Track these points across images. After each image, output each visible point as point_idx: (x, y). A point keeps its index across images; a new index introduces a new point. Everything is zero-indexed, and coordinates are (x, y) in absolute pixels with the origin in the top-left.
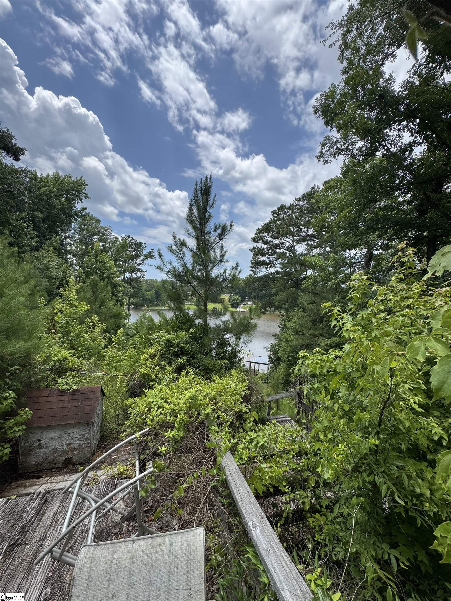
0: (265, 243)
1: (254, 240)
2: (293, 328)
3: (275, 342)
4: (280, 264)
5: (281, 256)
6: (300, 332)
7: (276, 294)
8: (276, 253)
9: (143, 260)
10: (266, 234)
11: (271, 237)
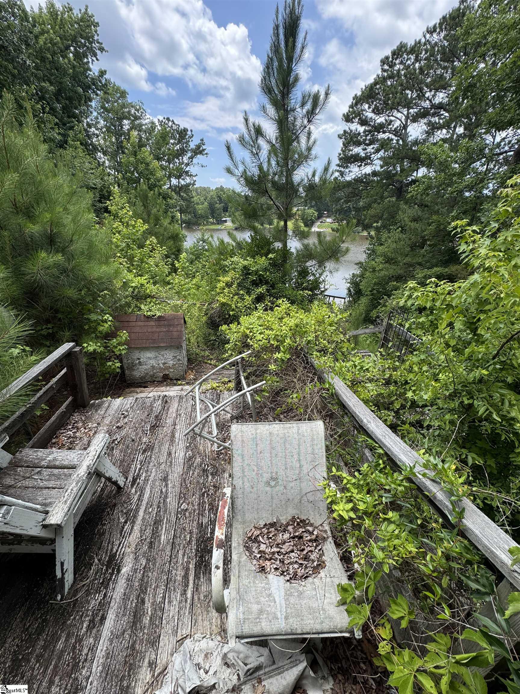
0: (364, 122)
1: (348, 119)
2: (384, 255)
3: (358, 272)
4: (380, 159)
5: (385, 145)
6: (392, 259)
7: (368, 207)
8: (378, 140)
9: (191, 158)
10: (366, 106)
11: (373, 111)
